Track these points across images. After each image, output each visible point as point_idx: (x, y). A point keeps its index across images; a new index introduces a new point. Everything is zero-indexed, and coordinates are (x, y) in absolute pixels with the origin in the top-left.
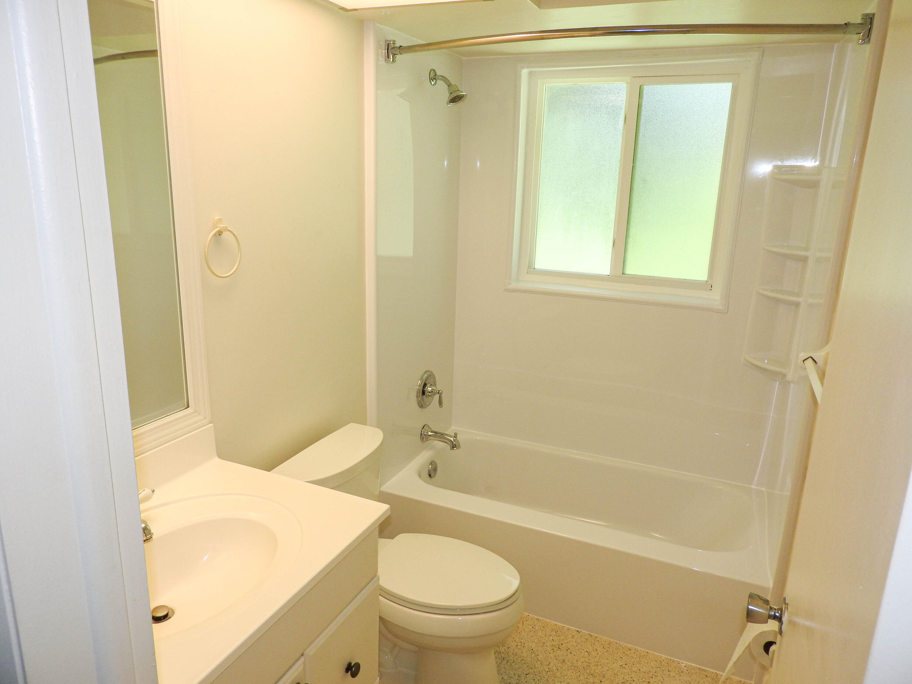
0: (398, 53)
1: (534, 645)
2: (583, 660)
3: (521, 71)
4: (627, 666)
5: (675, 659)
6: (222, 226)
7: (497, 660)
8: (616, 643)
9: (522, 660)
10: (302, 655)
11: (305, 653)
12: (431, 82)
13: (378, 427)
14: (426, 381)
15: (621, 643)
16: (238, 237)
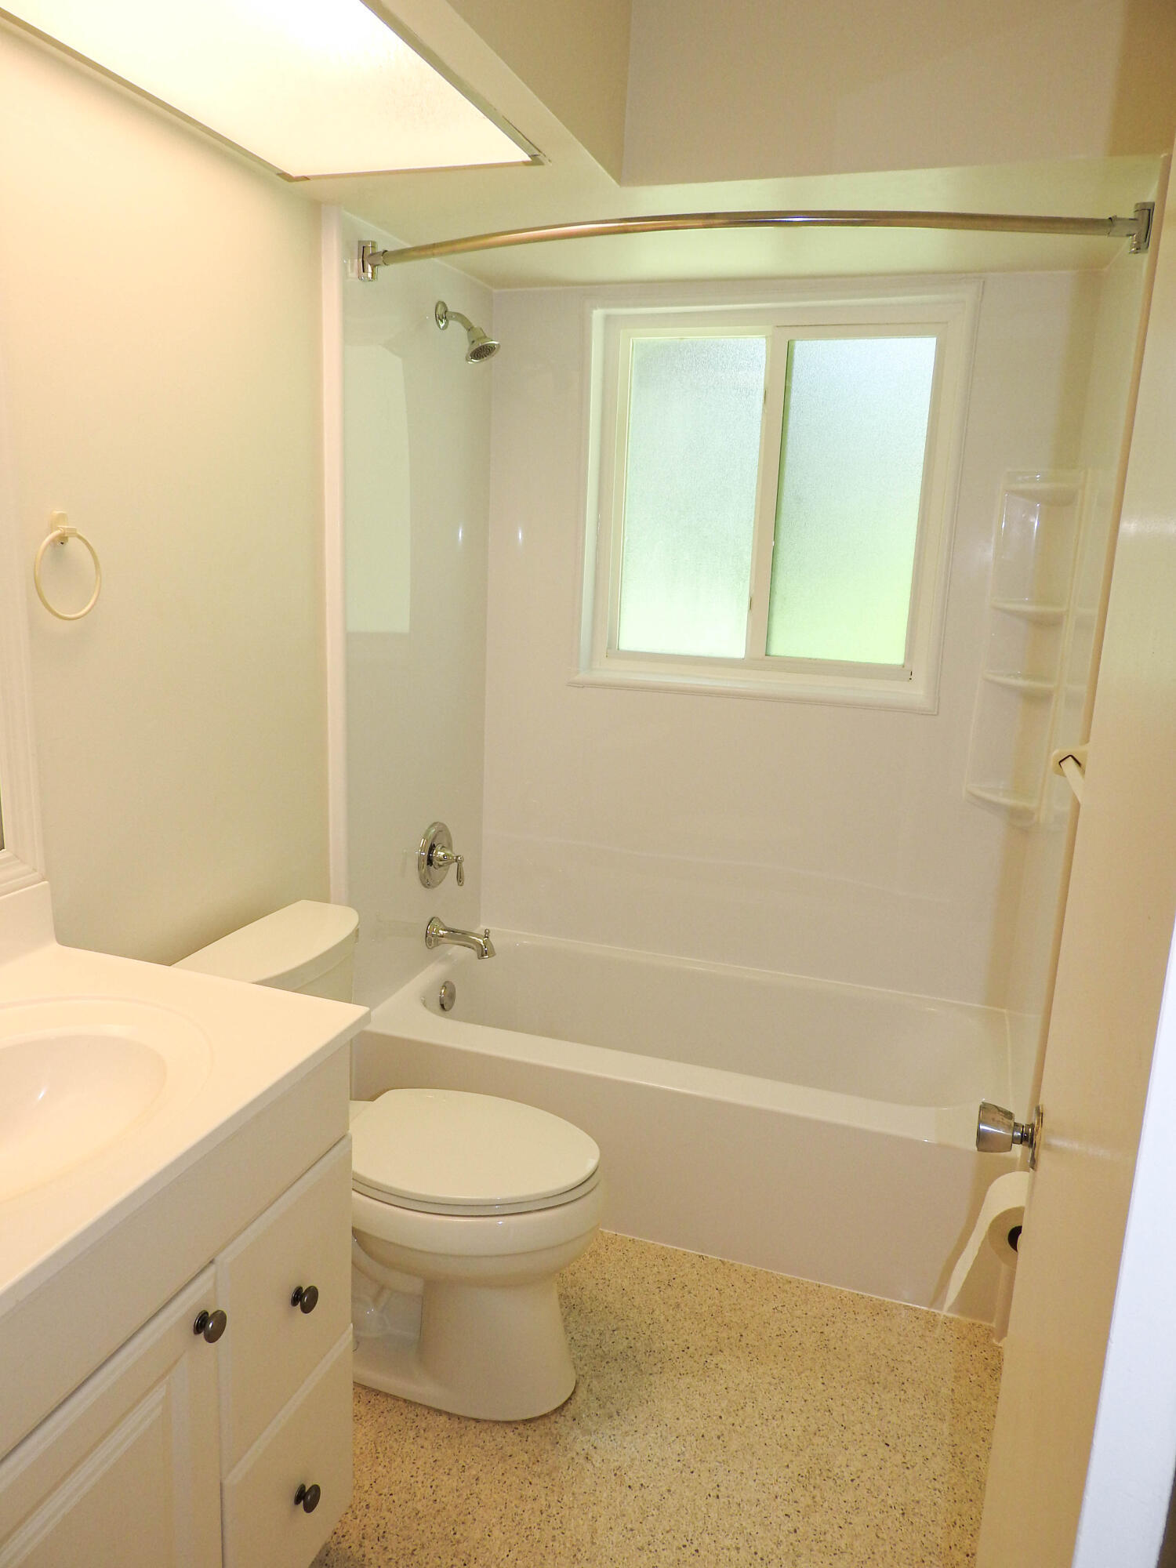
0: (380, 262)
1: (626, 1283)
2: (710, 1302)
3: (592, 313)
4: (785, 1308)
5: (865, 1294)
6: (66, 527)
7: (563, 1310)
8: (767, 1273)
9: (606, 1307)
10: (212, 1262)
11: (219, 1259)
12: (438, 323)
13: (350, 905)
14: (434, 839)
15: (775, 1272)
16: (96, 551)
